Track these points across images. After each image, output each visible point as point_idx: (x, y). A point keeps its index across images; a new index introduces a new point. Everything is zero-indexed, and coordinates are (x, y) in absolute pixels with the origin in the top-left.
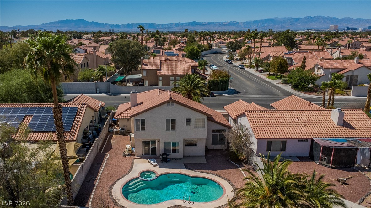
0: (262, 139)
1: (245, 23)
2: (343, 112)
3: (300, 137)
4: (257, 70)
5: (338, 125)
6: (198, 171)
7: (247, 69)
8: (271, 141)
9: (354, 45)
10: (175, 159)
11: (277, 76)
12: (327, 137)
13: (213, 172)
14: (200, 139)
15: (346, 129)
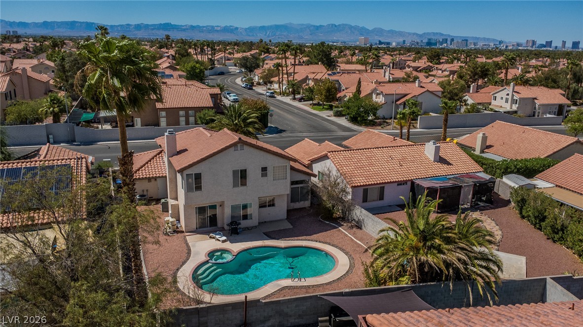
0: (358, 186)
1: (248, 28)
2: (438, 145)
3: (400, 180)
4: (294, 99)
5: (434, 161)
6: (288, 239)
7: (279, 98)
8: (368, 189)
9: (398, 64)
10: (248, 229)
11: (324, 107)
12: (427, 176)
13: (308, 237)
14: (280, 195)
15: (443, 165)
